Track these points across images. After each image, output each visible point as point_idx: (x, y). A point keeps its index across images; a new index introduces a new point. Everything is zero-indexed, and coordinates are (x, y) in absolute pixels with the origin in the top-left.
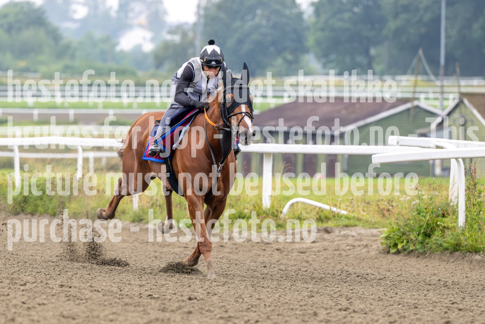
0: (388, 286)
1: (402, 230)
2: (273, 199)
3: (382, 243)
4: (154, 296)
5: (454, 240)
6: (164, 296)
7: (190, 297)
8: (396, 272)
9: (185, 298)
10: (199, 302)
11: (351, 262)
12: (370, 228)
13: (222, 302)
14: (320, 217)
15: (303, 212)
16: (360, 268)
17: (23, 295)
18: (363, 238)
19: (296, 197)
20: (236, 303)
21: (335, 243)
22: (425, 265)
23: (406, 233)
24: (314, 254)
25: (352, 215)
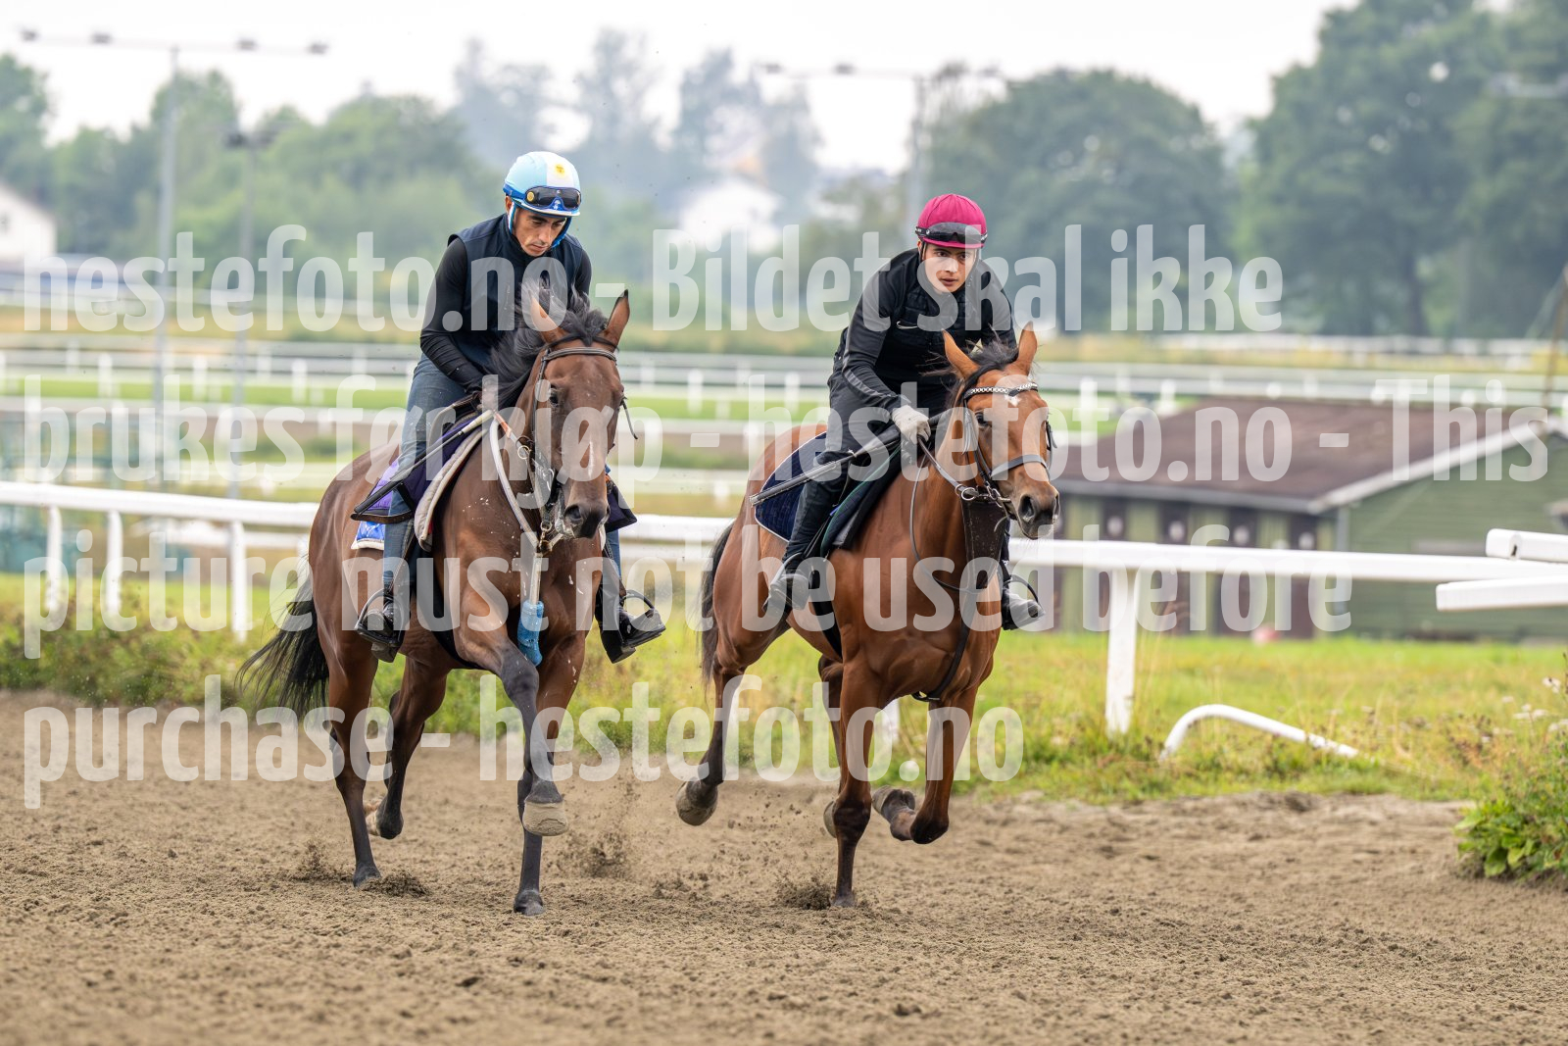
0: (1486, 982)
1: (1521, 810)
2: (1138, 704)
3: (1460, 848)
4: (792, 999)
6: (821, 999)
7: (899, 1006)
8: (1505, 937)
9: (885, 1009)
10: (929, 1021)
11: (1368, 902)
12: (1424, 799)
13: (996, 1024)
14: (1276, 762)
15: (1226, 748)
16: (1396, 920)
17: (404, 989)
18: (1402, 827)
19: (1205, 704)
20: (1038, 1028)
21: (1321, 843)
23: (1533, 820)
24: (1258, 873)
25: (1370, 759)
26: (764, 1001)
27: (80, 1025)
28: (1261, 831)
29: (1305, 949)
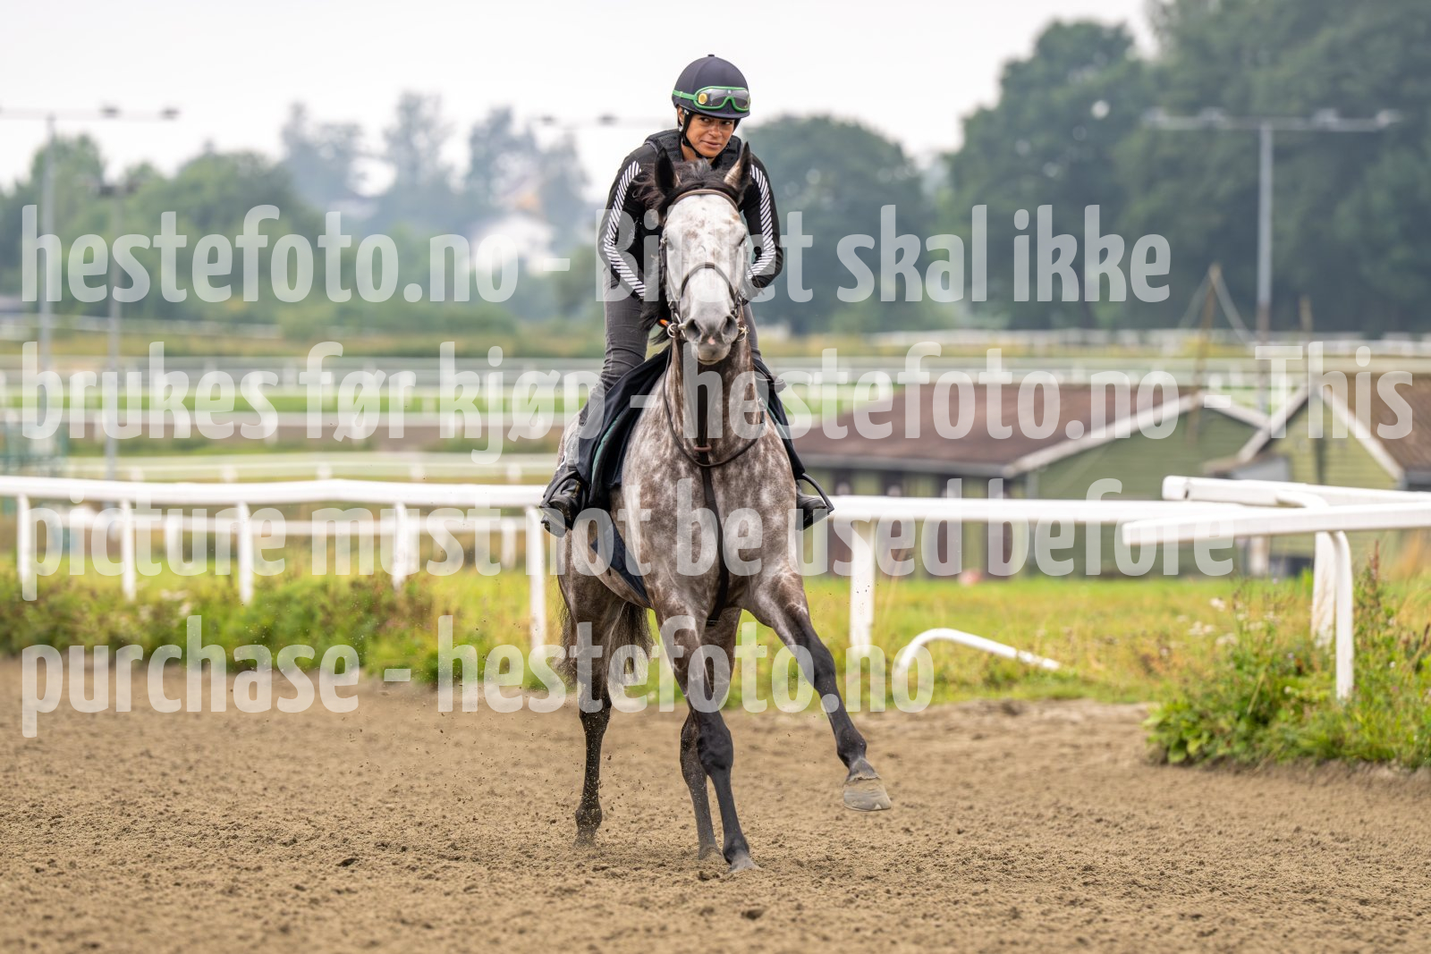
0: (1178, 845)
1: (1197, 707)
2: (877, 630)
3: (1148, 740)
5: (1328, 731)
8: (1189, 811)
11: (1074, 787)
12: (1115, 702)
13: (781, 885)
14: (992, 675)
15: (951, 664)
16: (1098, 800)
17: (295, 869)
18: (1099, 726)
19: (932, 629)
21: (1032, 740)
22: (1255, 793)
23: (1207, 715)
24: (981, 766)
25: (1070, 671)
26: (590, 872)
27: (36, 901)
28: (983, 732)
29: (1027, 823)
